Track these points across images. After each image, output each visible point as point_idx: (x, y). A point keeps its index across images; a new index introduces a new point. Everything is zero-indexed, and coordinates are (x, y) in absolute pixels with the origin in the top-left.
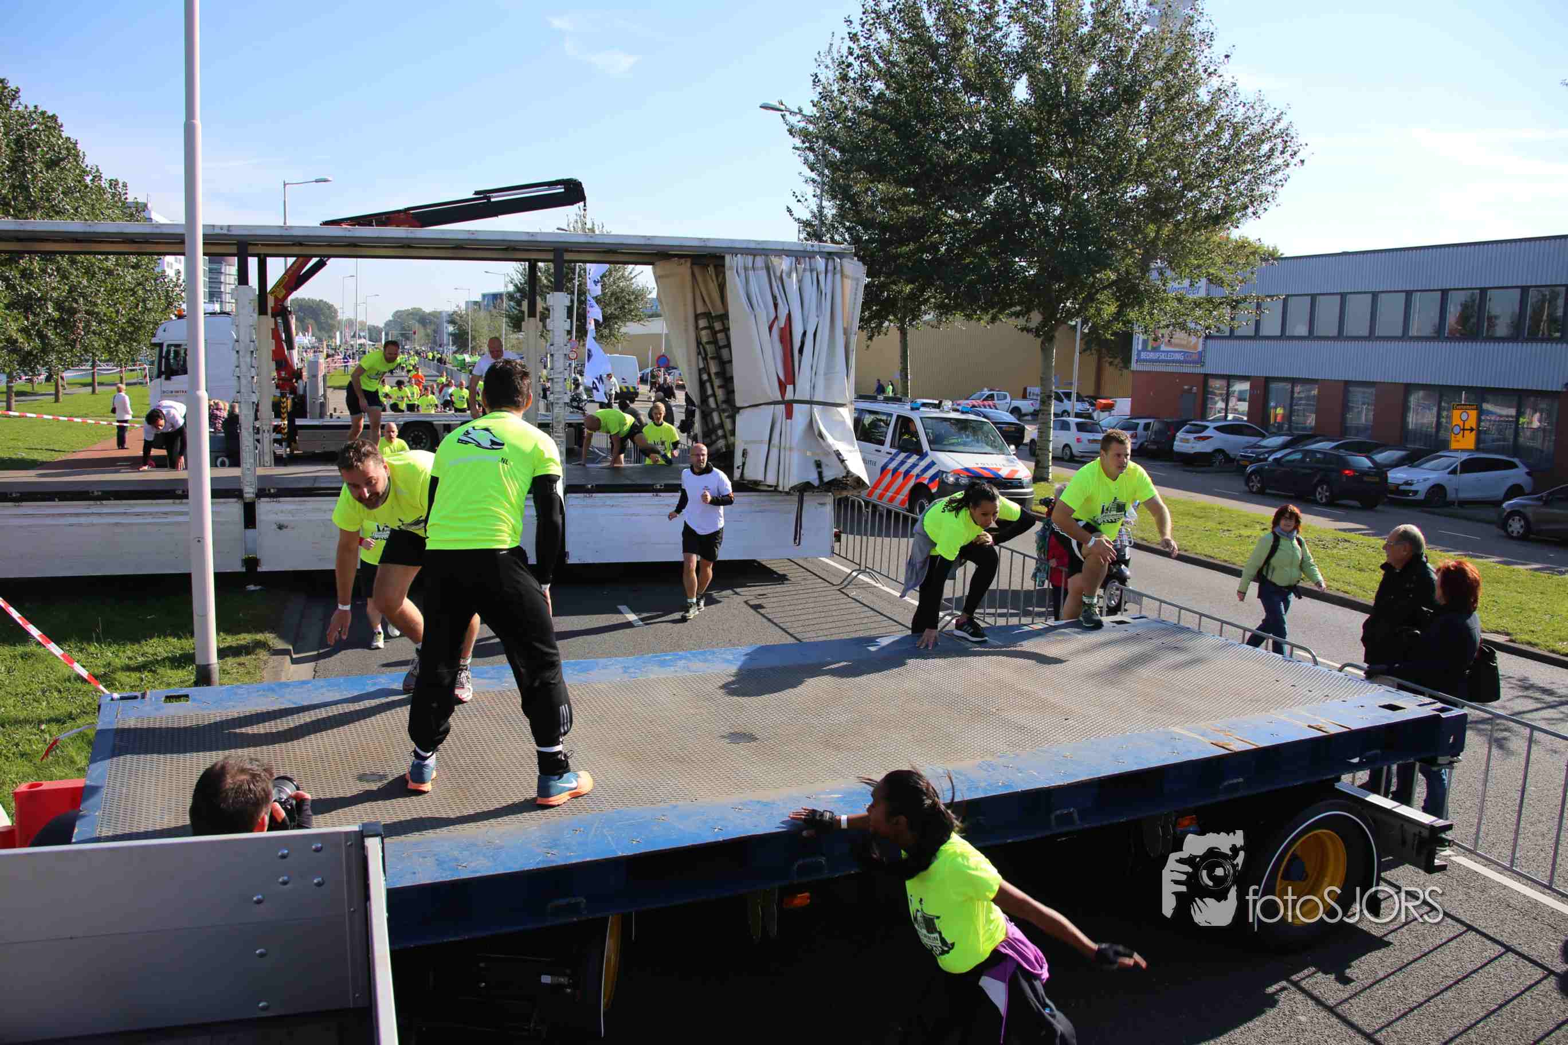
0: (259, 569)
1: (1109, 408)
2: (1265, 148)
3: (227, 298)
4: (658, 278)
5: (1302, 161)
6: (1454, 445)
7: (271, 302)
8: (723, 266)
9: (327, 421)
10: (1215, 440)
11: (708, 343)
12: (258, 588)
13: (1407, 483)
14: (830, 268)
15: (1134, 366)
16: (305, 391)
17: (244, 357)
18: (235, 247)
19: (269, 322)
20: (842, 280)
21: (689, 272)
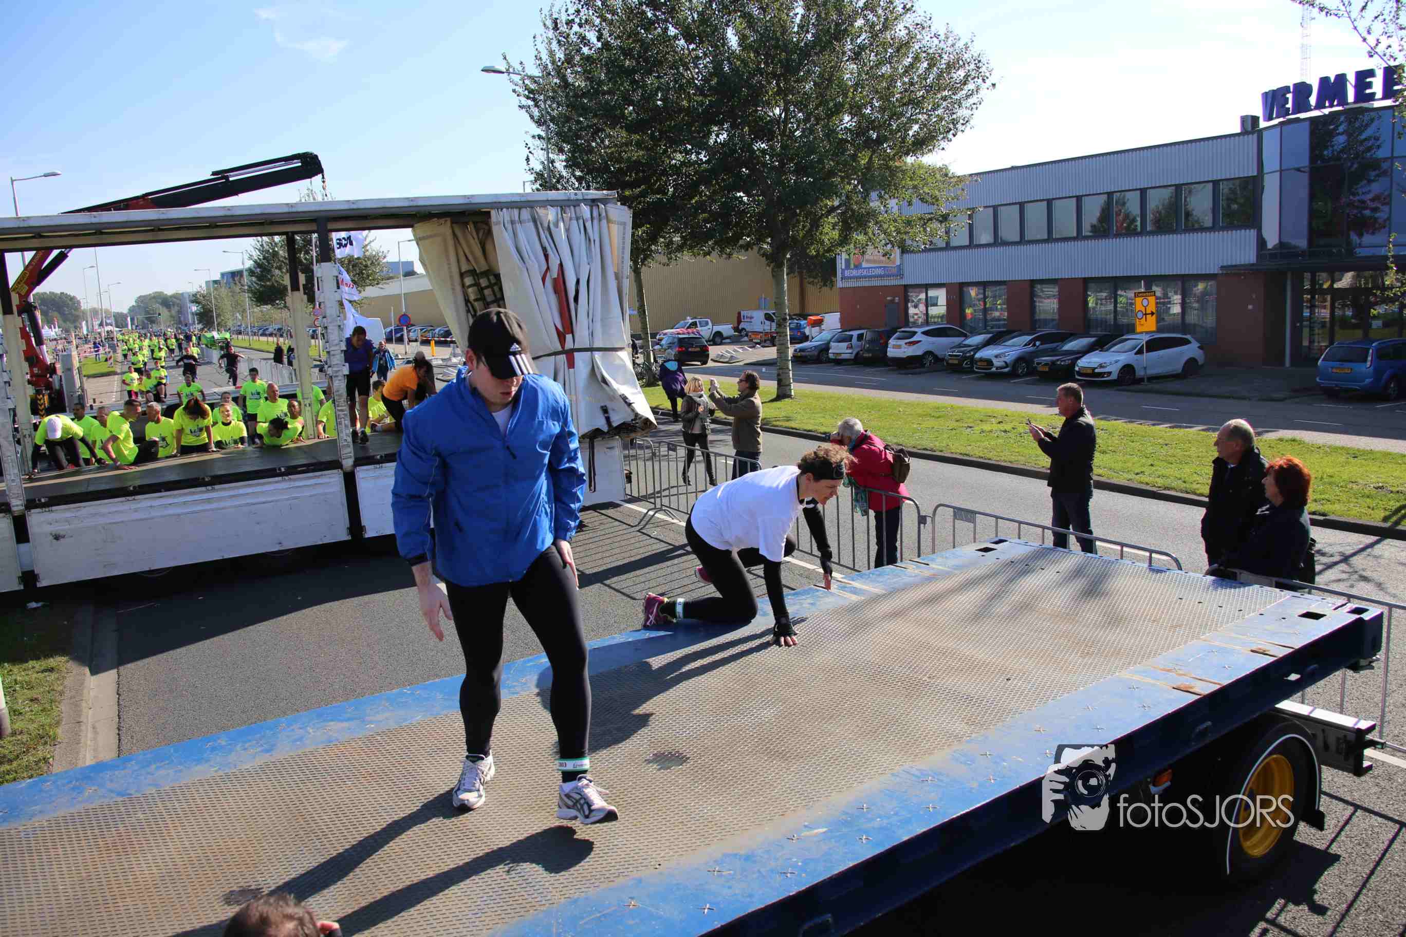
0: (39, 585)
1: (819, 323)
2: (961, 73)
4: (419, 240)
5: (994, 85)
6: (1139, 329)
7: (14, 301)
8: (490, 222)
10: (924, 344)
11: (476, 300)
12: (40, 605)
13: (1101, 366)
14: (595, 214)
15: (840, 284)
16: (61, 385)
19: (15, 321)
20: (608, 227)
21: (450, 231)
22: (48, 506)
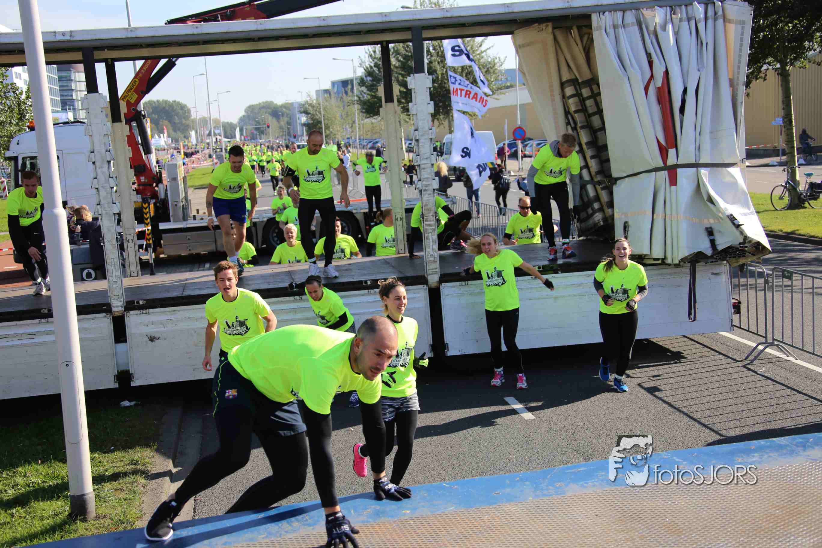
0: (133, 384)
3: (78, 105)
4: (519, 48)
7: (123, 108)
8: (590, 26)
9: (191, 223)
11: (576, 111)
12: (133, 403)
14: (710, 13)
16: (166, 194)
17: (102, 167)
18: (81, 53)
19: (123, 129)
20: (725, 26)
21: (552, 37)
22: (146, 309)
